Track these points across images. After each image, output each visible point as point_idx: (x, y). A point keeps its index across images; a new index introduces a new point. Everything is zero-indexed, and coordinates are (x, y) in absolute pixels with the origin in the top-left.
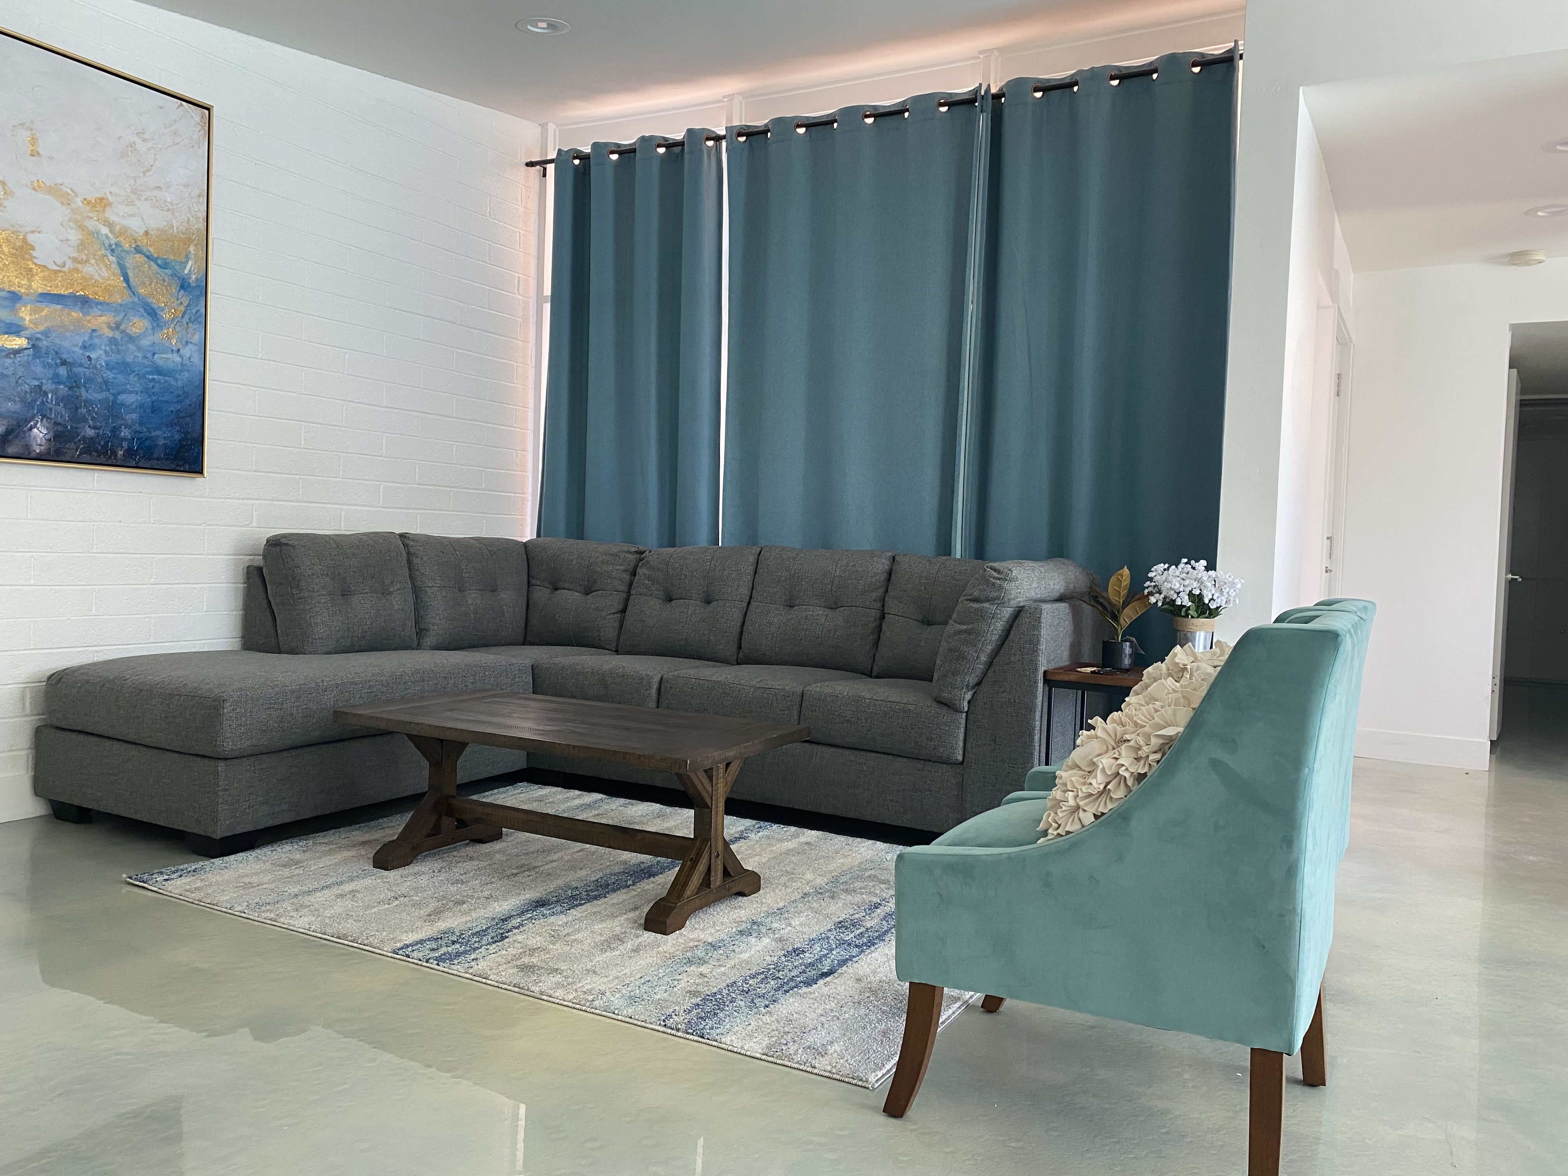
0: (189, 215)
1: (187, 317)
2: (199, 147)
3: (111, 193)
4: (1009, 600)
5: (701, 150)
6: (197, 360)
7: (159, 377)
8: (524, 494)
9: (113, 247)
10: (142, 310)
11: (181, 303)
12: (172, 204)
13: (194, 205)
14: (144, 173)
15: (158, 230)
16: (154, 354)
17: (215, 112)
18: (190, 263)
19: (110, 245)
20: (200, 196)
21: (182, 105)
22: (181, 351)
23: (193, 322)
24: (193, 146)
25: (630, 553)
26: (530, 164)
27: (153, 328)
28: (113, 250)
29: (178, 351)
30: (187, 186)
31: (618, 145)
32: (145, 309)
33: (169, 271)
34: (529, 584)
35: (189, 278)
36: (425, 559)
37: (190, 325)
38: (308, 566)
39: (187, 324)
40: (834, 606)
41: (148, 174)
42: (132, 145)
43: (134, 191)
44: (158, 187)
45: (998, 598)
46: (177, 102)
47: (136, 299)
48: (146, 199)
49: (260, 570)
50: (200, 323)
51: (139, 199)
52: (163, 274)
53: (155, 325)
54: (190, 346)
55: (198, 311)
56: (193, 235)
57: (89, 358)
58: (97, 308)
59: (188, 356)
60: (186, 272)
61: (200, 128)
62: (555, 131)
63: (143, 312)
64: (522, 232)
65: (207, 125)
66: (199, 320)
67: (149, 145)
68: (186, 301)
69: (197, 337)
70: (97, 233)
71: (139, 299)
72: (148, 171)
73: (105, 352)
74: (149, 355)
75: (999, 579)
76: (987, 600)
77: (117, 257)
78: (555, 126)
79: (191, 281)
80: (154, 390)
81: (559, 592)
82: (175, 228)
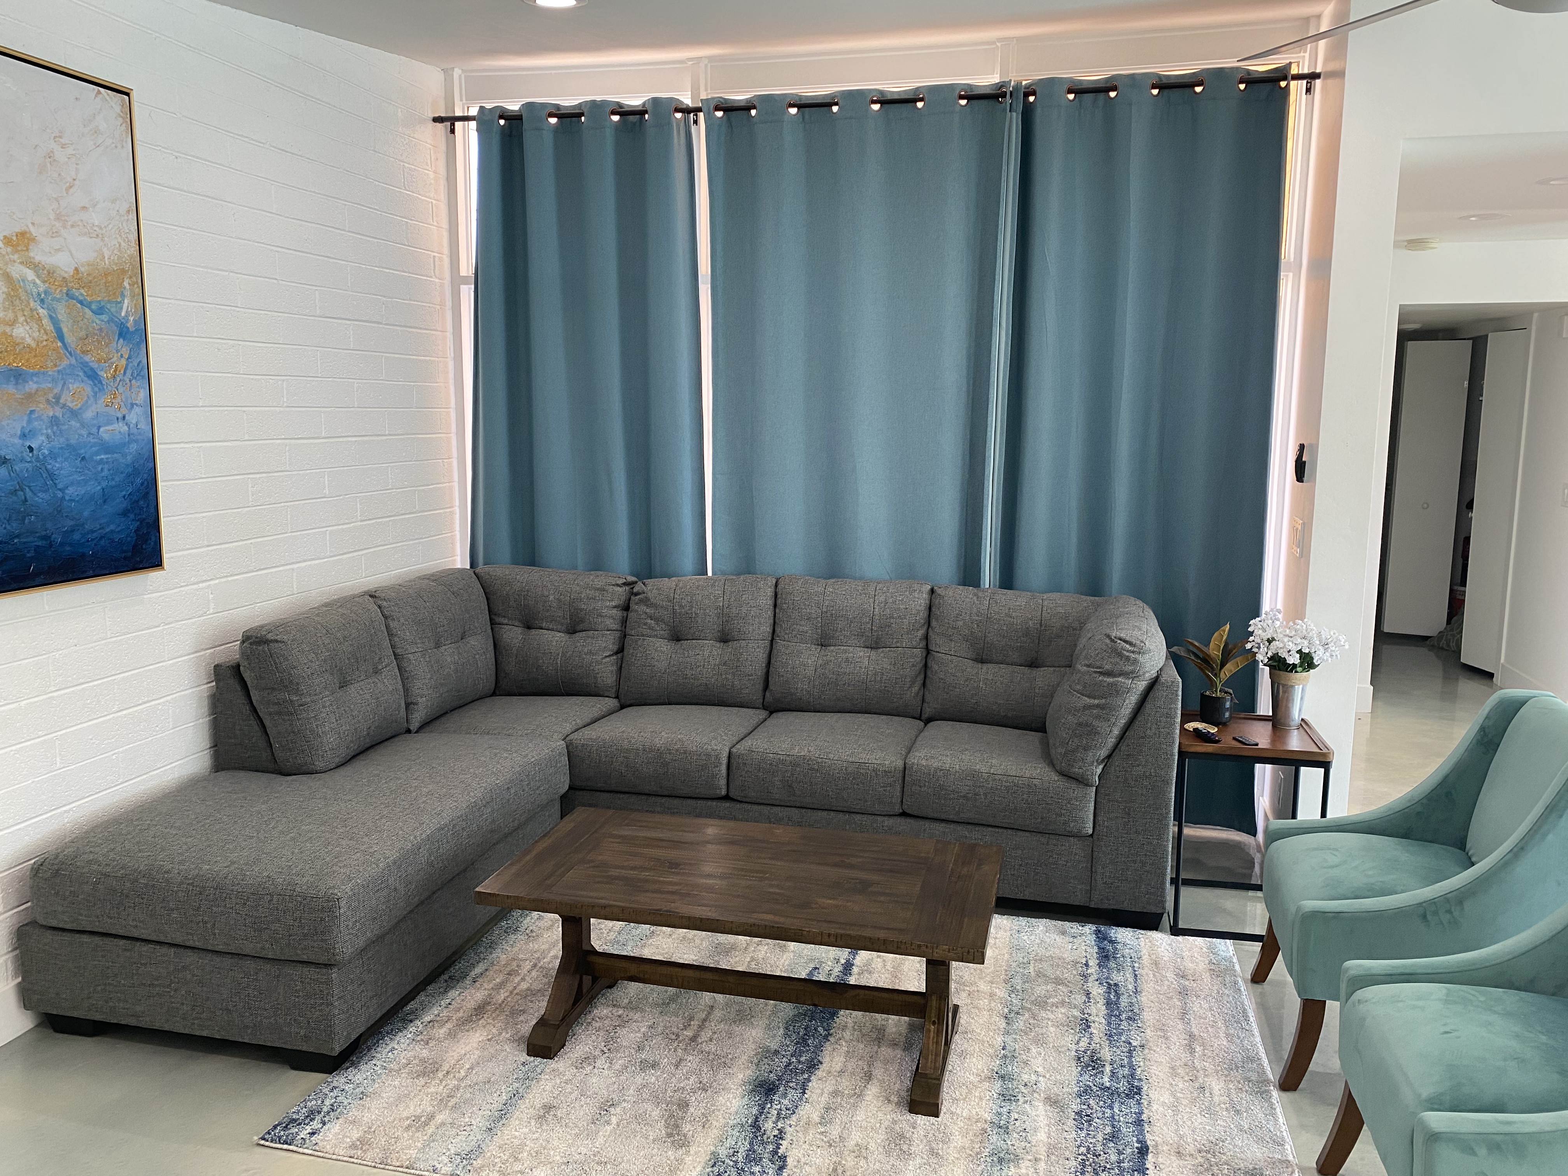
0: (120, 240)
1: (129, 372)
2: (123, 147)
3: (33, 224)
4: (1144, 673)
5: (669, 124)
6: (144, 426)
7: (107, 456)
9: (43, 295)
10: (81, 374)
11: (122, 356)
12: (101, 228)
13: (124, 224)
14: (67, 190)
15: (88, 265)
16: (99, 428)
17: (134, 95)
18: (126, 301)
19: (39, 294)
20: (128, 212)
21: (99, 92)
22: (127, 418)
23: (136, 378)
24: (116, 147)
27: (96, 393)
28: (42, 301)
29: (124, 417)
30: (114, 201)
31: (557, 107)
32: (85, 372)
33: (105, 317)
34: (492, 623)
35: (128, 320)
36: (402, 620)
37: (133, 382)
39: (130, 381)
41: (71, 190)
42: (50, 155)
43: (58, 217)
44: (84, 208)
45: (1132, 672)
46: (94, 89)
47: (73, 361)
48: (72, 226)
49: (236, 669)
50: (143, 377)
51: (65, 227)
52: (98, 322)
53: (96, 389)
54: (137, 409)
55: (140, 362)
56: (126, 264)
57: (31, 449)
58: (32, 380)
59: (134, 422)
60: (123, 314)
61: (121, 120)
63: (82, 376)
64: (434, 202)
65: (129, 116)
66: (142, 373)
67: (70, 151)
68: (125, 352)
69: (143, 395)
70: (23, 281)
71: (76, 360)
72: (71, 187)
73: (48, 437)
74: (94, 430)
77: (49, 309)
79: (129, 325)
80: (103, 474)
81: (533, 632)
82: (106, 258)
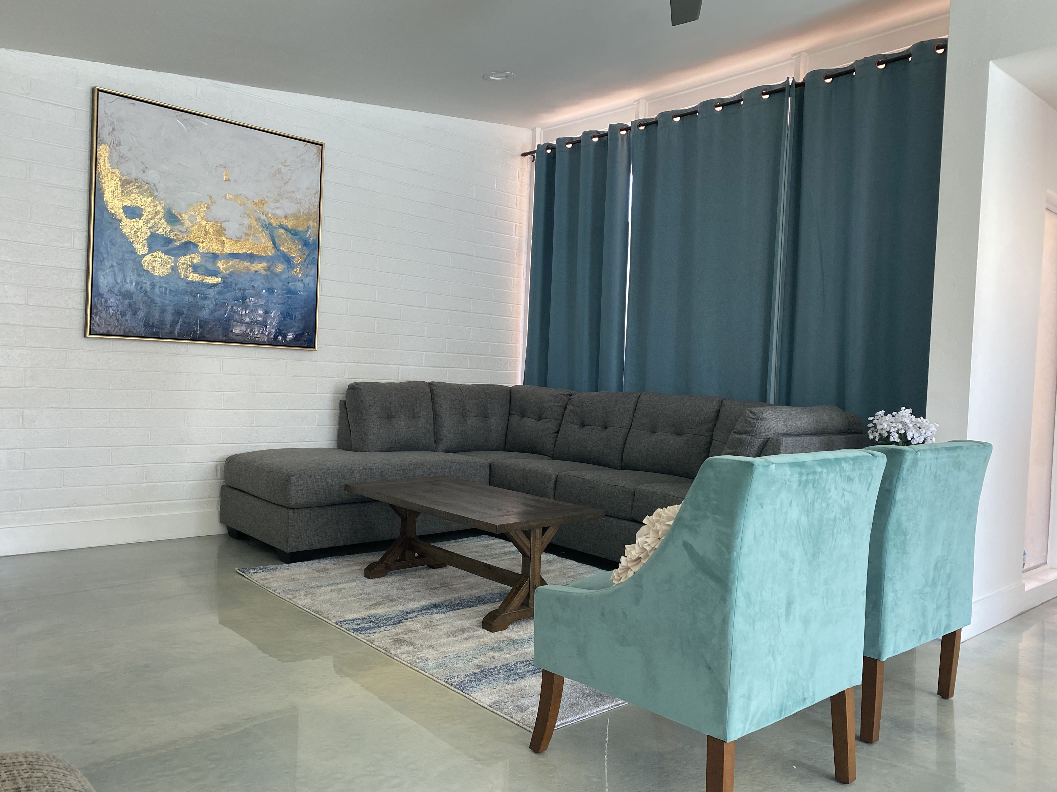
0: (309, 205)
1: (307, 261)
2: (316, 167)
3: (267, 197)
4: (760, 433)
5: (617, 138)
6: (312, 285)
7: (291, 295)
8: (517, 357)
9: (267, 226)
10: (282, 259)
11: (304, 254)
12: (300, 200)
13: (313, 199)
14: (285, 184)
15: (292, 215)
16: (288, 283)
17: (325, 146)
18: (310, 231)
19: (266, 225)
20: (316, 194)
21: (306, 145)
22: (304, 280)
23: (310, 264)
24: (312, 167)
25: (565, 395)
26: (524, 155)
27: (288, 269)
28: (267, 228)
29: (302, 280)
30: (308, 189)
31: (572, 138)
32: (284, 259)
33: (297, 237)
34: (510, 414)
35: (309, 240)
36: (442, 397)
37: (309, 266)
38: (368, 401)
39: (307, 265)
40: (679, 433)
41: (287, 184)
42: (279, 170)
43: (279, 195)
44: (293, 191)
45: (752, 431)
46: (304, 143)
47: (279, 253)
48: (286, 198)
49: (345, 402)
50: (314, 264)
51: (282, 199)
52: (294, 238)
53: (289, 266)
54: (309, 277)
55: (314, 257)
56: (312, 215)
57: (253, 287)
58: (258, 259)
59: (307, 283)
60: (307, 236)
61: (317, 156)
62: (541, 132)
63: (283, 260)
64: (518, 197)
65: (321, 154)
66: (314, 262)
67: (288, 168)
68: (307, 252)
69: (313, 272)
70: (259, 219)
71: (281, 253)
72: (287, 183)
73: (262, 283)
74: (286, 284)
75: (754, 419)
76: (746, 433)
77: (270, 231)
78: (541, 129)
79: (310, 241)
80: (288, 303)
81: (524, 419)
82: (301, 212)
